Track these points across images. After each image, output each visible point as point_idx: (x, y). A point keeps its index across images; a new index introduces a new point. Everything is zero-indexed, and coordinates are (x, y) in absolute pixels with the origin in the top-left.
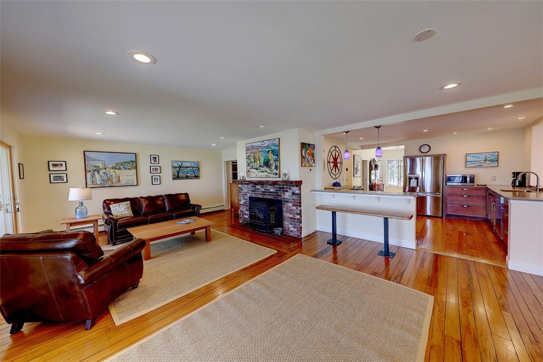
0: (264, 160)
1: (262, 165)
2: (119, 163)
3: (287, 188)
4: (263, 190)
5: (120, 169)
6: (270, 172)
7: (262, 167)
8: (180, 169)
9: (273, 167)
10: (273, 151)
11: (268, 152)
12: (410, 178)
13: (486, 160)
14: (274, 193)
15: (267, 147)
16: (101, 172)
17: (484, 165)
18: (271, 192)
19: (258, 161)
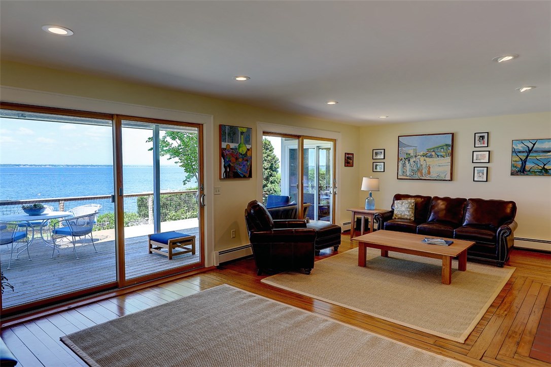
2: (431, 149)
5: (431, 156)
8: (528, 156)
16: (412, 161)
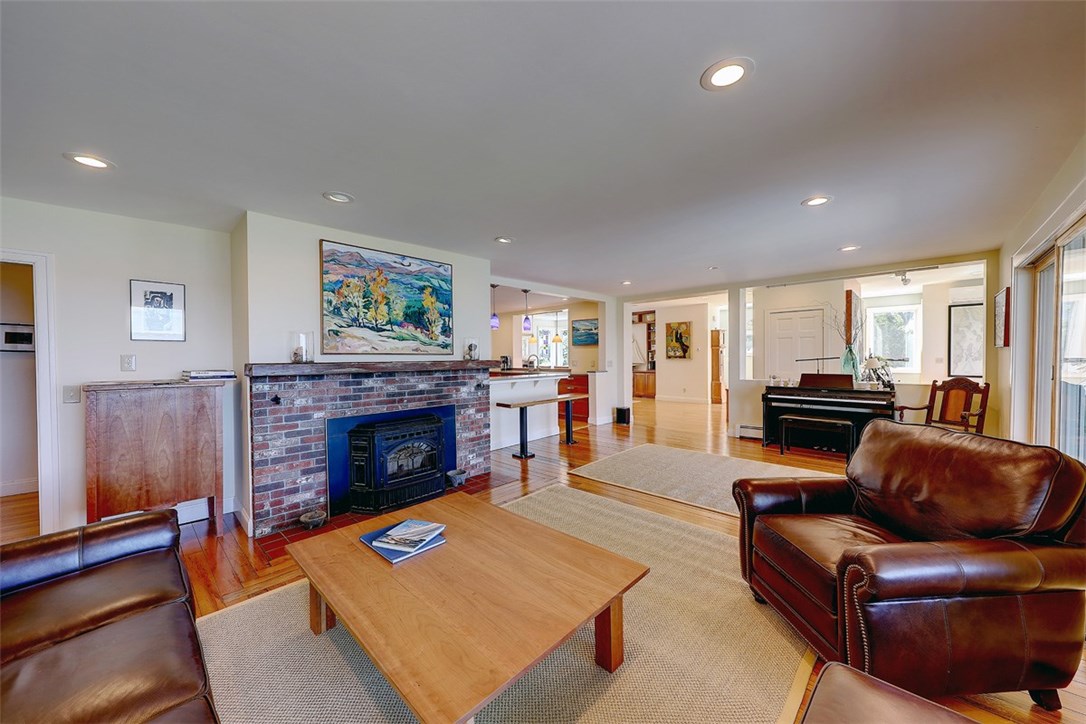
0: (408, 307)
1: (400, 318)
3: (464, 378)
4: (392, 388)
6: (427, 340)
7: (400, 325)
9: (437, 329)
10: (436, 292)
11: (422, 289)
14: (429, 392)
15: (419, 276)
18: (421, 392)
19: (383, 308)
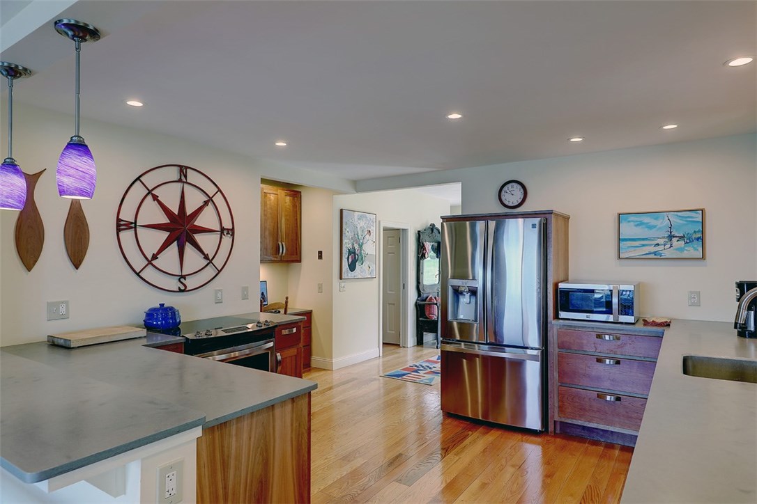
12: (457, 293)
13: (671, 237)
17: (668, 253)
